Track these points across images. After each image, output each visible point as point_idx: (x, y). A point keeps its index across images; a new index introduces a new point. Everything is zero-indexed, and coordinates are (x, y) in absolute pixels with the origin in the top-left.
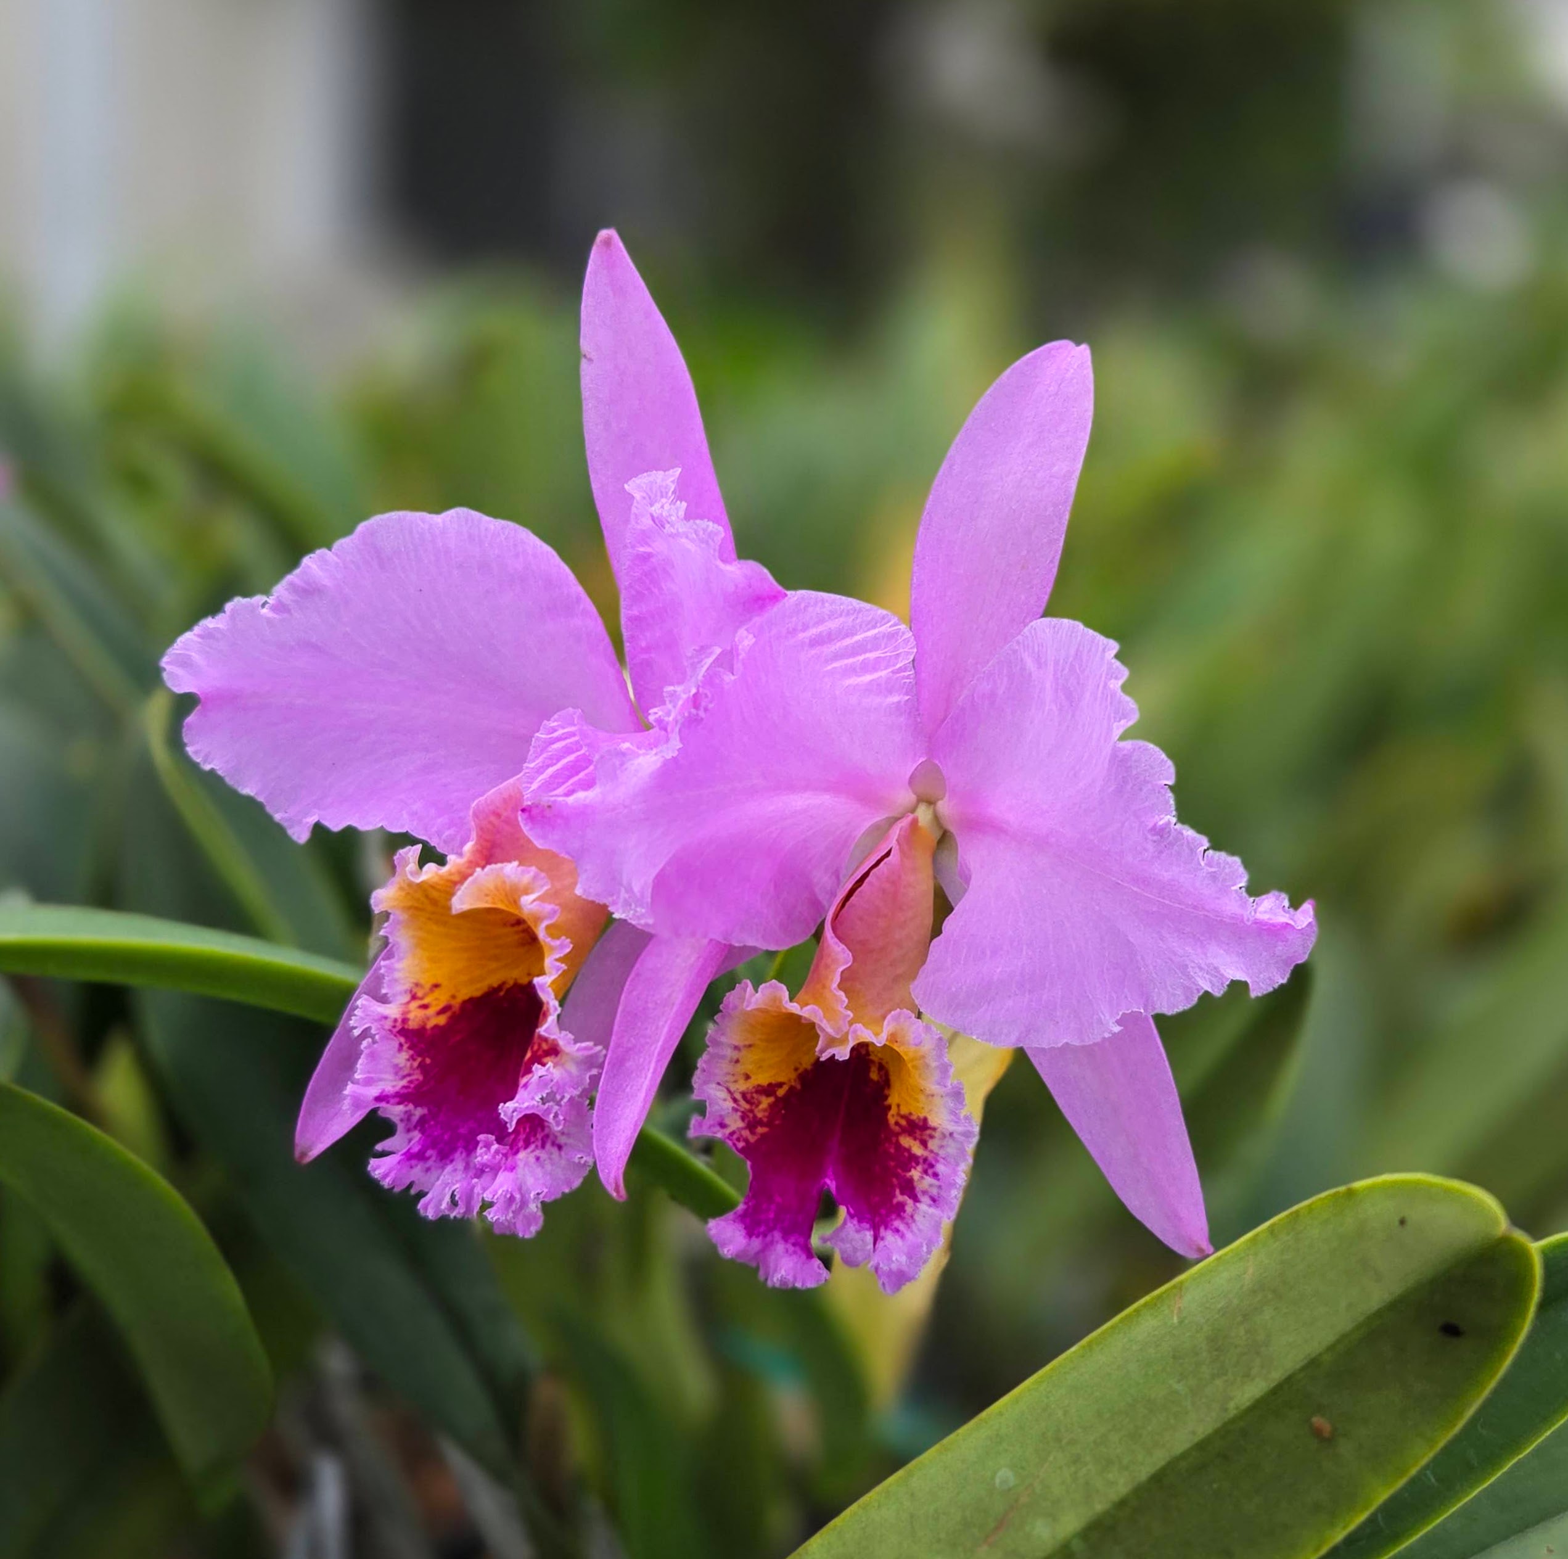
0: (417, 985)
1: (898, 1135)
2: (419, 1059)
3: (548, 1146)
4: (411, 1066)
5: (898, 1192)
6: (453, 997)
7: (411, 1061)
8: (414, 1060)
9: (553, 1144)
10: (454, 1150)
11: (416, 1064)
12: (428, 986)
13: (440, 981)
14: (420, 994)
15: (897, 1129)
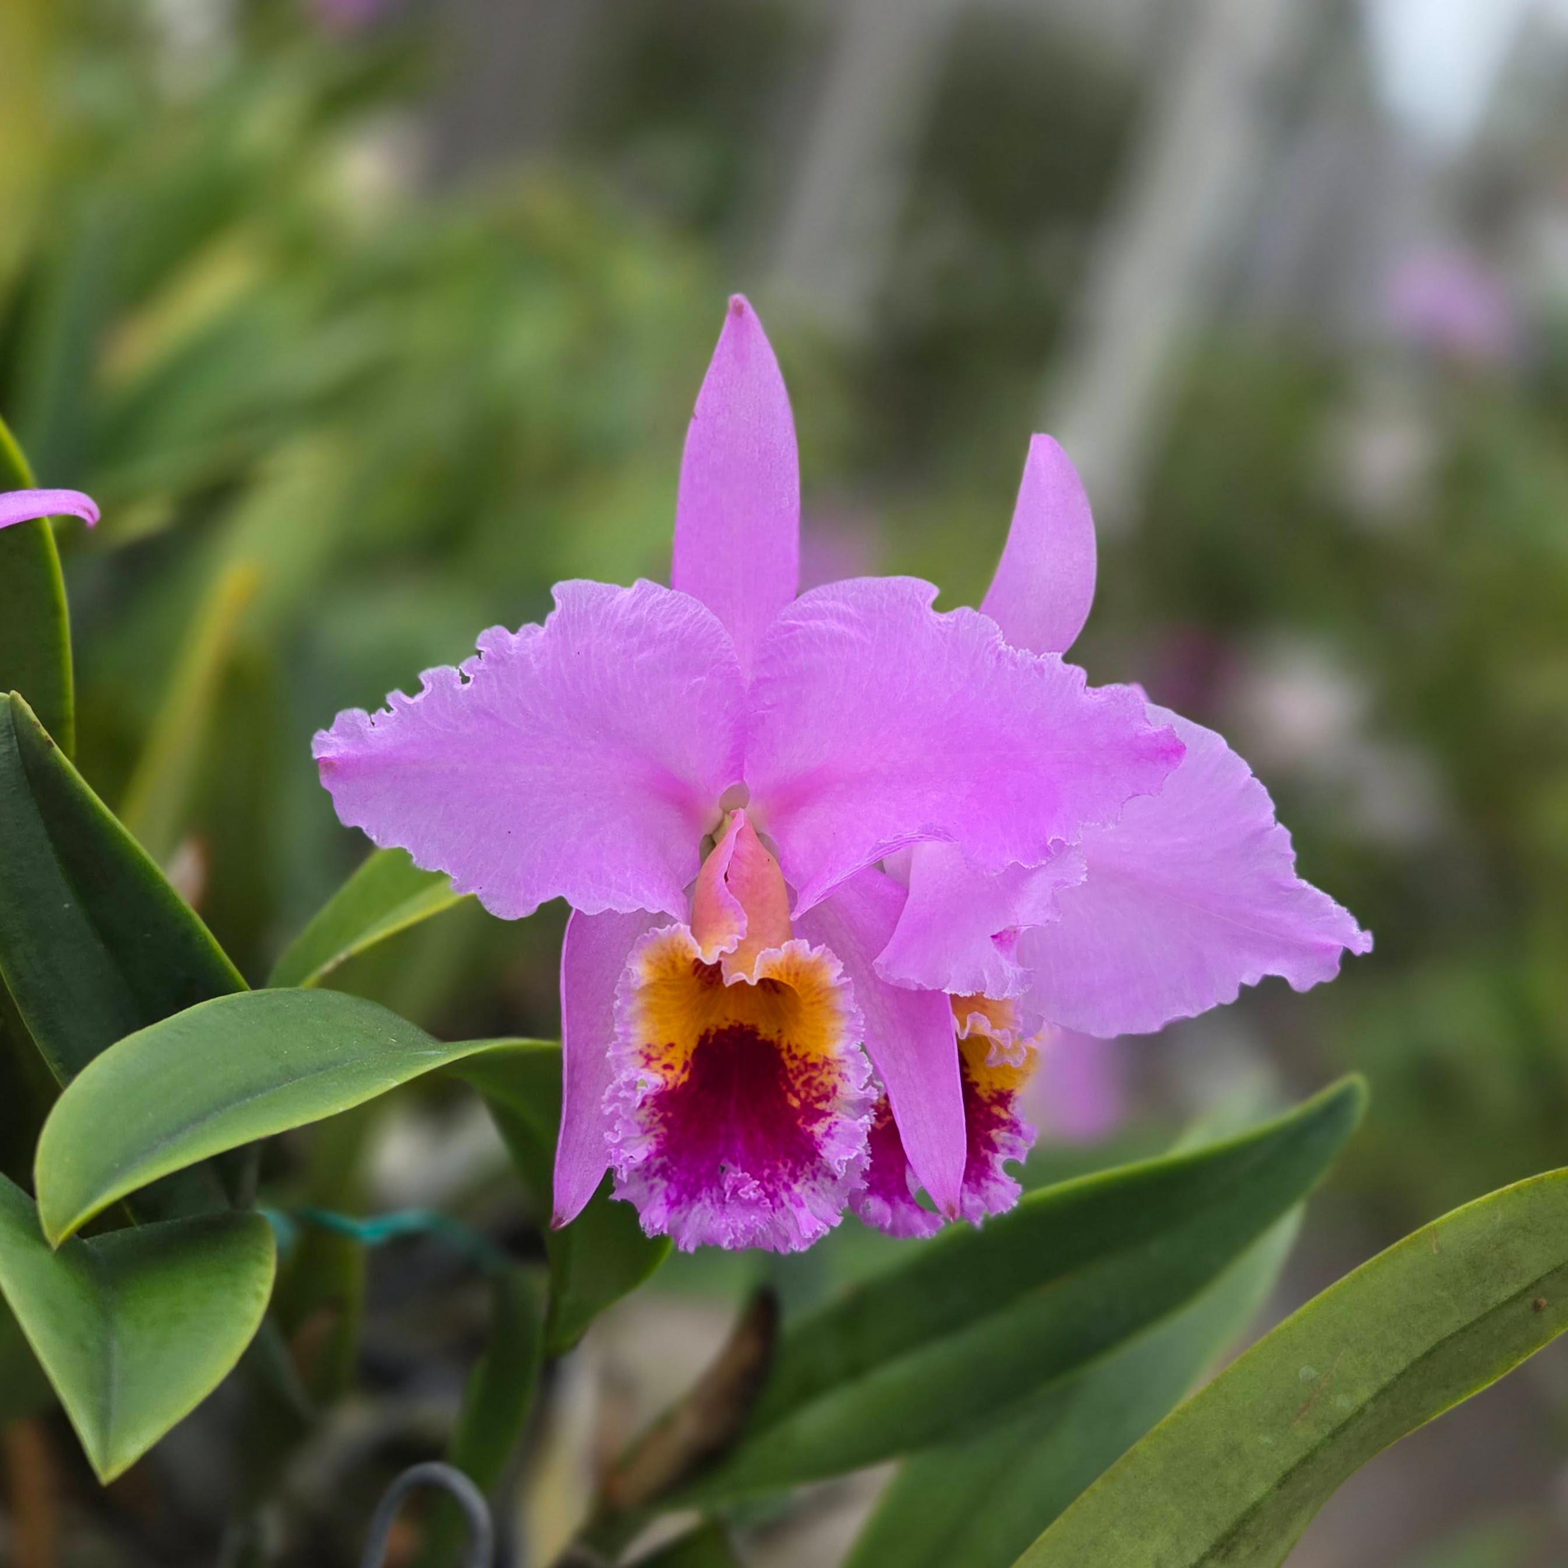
0: (649, 1046)
1: (989, 1106)
2: (660, 1115)
3: (820, 1177)
4: (651, 1122)
5: (982, 1148)
6: (686, 1053)
7: (651, 1117)
8: (654, 1115)
9: (826, 1175)
10: (700, 1190)
11: (656, 1119)
12: (661, 1047)
13: (672, 1040)
14: (654, 1054)
15: (988, 1101)
